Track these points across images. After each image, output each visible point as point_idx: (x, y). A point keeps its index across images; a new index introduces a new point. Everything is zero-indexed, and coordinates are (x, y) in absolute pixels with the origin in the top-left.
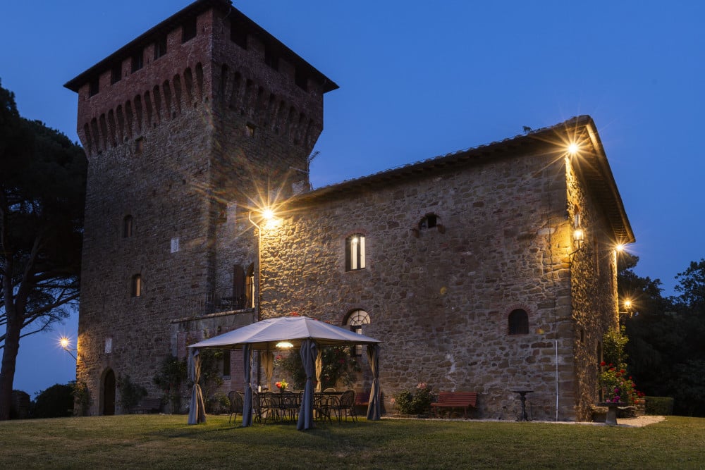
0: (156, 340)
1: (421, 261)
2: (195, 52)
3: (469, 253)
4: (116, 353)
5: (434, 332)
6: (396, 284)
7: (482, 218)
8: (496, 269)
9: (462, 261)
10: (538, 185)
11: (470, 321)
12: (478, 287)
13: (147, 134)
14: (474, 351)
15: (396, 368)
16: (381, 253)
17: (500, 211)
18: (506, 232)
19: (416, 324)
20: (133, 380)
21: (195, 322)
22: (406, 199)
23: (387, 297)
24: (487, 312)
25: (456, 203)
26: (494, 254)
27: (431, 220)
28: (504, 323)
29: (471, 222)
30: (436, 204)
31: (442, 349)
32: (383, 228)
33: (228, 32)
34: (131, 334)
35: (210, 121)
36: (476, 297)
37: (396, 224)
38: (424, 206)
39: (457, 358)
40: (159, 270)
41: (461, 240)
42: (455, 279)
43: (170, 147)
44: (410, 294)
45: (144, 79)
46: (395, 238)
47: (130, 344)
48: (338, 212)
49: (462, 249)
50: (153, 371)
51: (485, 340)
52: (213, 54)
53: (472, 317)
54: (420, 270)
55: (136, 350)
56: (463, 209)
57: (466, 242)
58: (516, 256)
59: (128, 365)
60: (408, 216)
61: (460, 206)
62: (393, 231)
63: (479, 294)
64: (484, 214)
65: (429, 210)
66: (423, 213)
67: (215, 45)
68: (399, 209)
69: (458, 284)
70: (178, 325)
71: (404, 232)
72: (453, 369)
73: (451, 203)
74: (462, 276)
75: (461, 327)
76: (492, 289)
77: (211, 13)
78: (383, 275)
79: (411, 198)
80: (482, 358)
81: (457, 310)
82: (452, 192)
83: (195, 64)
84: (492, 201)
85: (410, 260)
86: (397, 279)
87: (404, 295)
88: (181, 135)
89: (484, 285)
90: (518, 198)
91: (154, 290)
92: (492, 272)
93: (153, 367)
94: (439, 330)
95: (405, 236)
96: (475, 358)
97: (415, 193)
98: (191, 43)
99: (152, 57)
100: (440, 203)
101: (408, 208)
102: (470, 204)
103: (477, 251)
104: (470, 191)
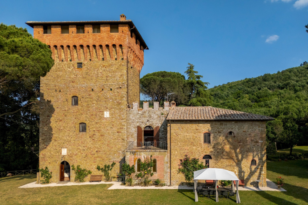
1: (228, 144)
3: (241, 144)
5: (232, 163)
7: (245, 135)
8: (248, 149)
9: (239, 146)
10: (259, 130)
12: (244, 153)
14: (242, 169)
16: (215, 140)
17: (250, 134)
18: (251, 140)
19: (226, 161)
21: (138, 153)
22: (223, 125)
23: (218, 152)
24: (246, 159)
25: (238, 130)
26: (248, 145)
27: (231, 133)
28: (250, 163)
29: (242, 136)
30: (233, 129)
31: (234, 168)
32: (216, 132)
34: (80, 148)
37: (220, 132)
38: (229, 129)
39: (238, 171)
41: (239, 140)
46: (220, 136)
47: (79, 152)
48: (201, 125)
50: (94, 164)
51: (245, 166)
53: (242, 160)
54: (228, 146)
55: (84, 155)
56: (240, 132)
57: (241, 141)
58: (254, 146)
59: (78, 161)
60: (224, 131)
61: (239, 131)
62: (219, 134)
64: (246, 134)
66: (229, 131)
68: (221, 128)
69: (238, 151)
70: (129, 153)
73: (237, 130)
75: (239, 163)
76: (247, 154)
78: (216, 146)
79: (225, 126)
80: (244, 171)
82: (237, 127)
84: (248, 131)
85: (224, 143)
86: (220, 148)
87: (223, 152)
90: (255, 132)
93: (95, 162)
95: (223, 136)
96: (242, 171)
97: (226, 124)
98: (116, 35)
100: (234, 129)
101: (224, 129)
102: (242, 131)
103: (243, 143)
104: (242, 128)
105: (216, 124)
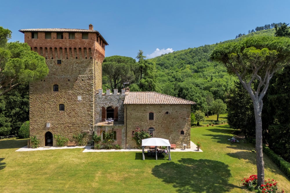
1: (165, 120)
6: (160, 124)
8: (179, 123)
9: (173, 121)
10: (186, 110)
12: (176, 126)
16: (157, 117)
17: (180, 114)
18: (181, 117)
19: (164, 132)
23: (158, 126)
24: (177, 130)
25: (172, 111)
26: (179, 121)
27: (167, 113)
28: (180, 133)
29: (175, 115)
31: (169, 136)
32: (157, 112)
36: (176, 128)
37: (160, 112)
38: (166, 110)
39: (172, 138)
44: (163, 126)
45: (64, 43)
46: (160, 115)
48: (147, 107)
49: (173, 119)
51: (177, 135)
53: (175, 131)
54: (165, 122)
57: (174, 118)
60: (163, 111)
62: (160, 113)
64: (177, 114)
65: (167, 111)
66: (166, 111)
68: (161, 109)
70: (97, 126)
73: (171, 110)
74: (173, 124)
75: (172, 133)
76: (178, 127)
78: (157, 122)
80: (176, 138)
81: (172, 130)
84: (179, 111)
85: (163, 119)
86: (160, 123)
87: (162, 126)
94: (169, 133)
95: (162, 115)
96: (175, 138)
97: (164, 107)
98: (86, 41)
99: (67, 37)
100: (169, 110)
101: (163, 110)
102: (175, 111)
103: (176, 120)
105: (157, 107)
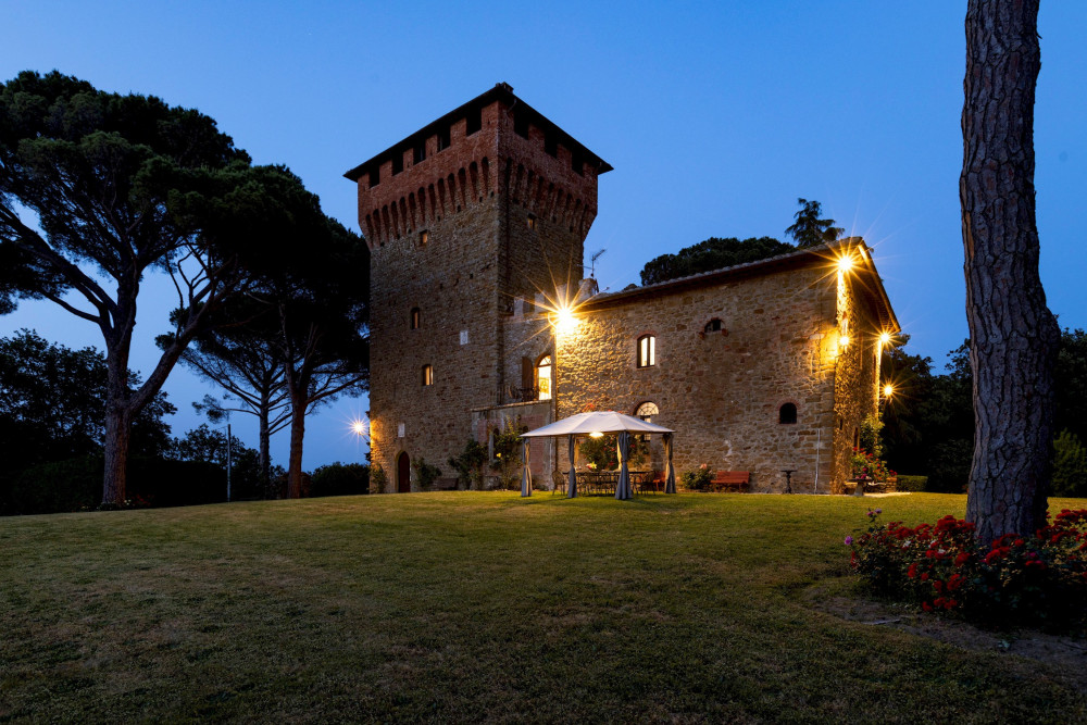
0: (449, 426)
1: (705, 360)
2: (480, 146)
3: (748, 354)
4: (409, 438)
5: (715, 422)
6: (681, 380)
7: (762, 324)
8: (771, 369)
9: (743, 361)
10: (812, 295)
11: (746, 412)
12: (755, 384)
13: (431, 226)
14: (749, 437)
15: (681, 452)
16: (669, 353)
17: (778, 317)
18: (782, 336)
19: (700, 415)
20: (427, 461)
21: (494, 412)
22: (694, 304)
23: (675, 391)
24: (762, 405)
25: (739, 310)
26: (770, 355)
27: (715, 324)
28: (776, 415)
29: (752, 327)
30: (721, 309)
31: (721, 436)
32: (672, 330)
33: (512, 124)
34: (423, 419)
35: (497, 217)
36: (754, 392)
37: (684, 327)
38: (710, 311)
39: (734, 444)
40: (449, 361)
41: (742, 343)
42: (735, 376)
43: (456, 242)
44: (695, 389)
45: (428, 172)
46: (683, 339)
47: (423, 429)
48: (630, 314)
49: (742, 350)
50: (446, 453)
51: (759, 428)
52: (499, 149)
53: (749, 409)
54: (705, 368)
55: (430, 435)
56: (745, 315)
57: (746, 345)
58: (790, 357)
59: (422, 448)
60: (696, 319)
61: (742, 313)
62: (681, 333)
63: (755, 389)
64: (763, 320)
65: (715, 315)
66: (709, 318)
67: (501, 138)
68: (687, 313)
69: (737, 380)
70: (477, 414)
71: (691, 333)
72: (730, 453)
73: (734, 309)
74: (741, 374)
75: (738, 417)
76: (767, 386)
77: (496, 105)
78: (671, 372)
79: (699, 303)
80: (756, 444)
81: (736, 403)
82: (736, 300)
83: (481, 158)
84: (770, 308)
85: (696, 359)
86: (684, 375)
87: (689, 389)
88: (466, 230)
89: (761, 381)
90: (795, 307)
91: (444, 380)
92: (767, 371)
93: (446, 450)
94: (720, 420)
95: (692, 338)
96: (749, 444)
97: (702, 299)
98: (476, 136)
99: (435, 149)
100: (725, 309)
101: (695, 313)
102: (752, 311)
103: (755, 353)
104: (752, 299)
105: (671, 304)
